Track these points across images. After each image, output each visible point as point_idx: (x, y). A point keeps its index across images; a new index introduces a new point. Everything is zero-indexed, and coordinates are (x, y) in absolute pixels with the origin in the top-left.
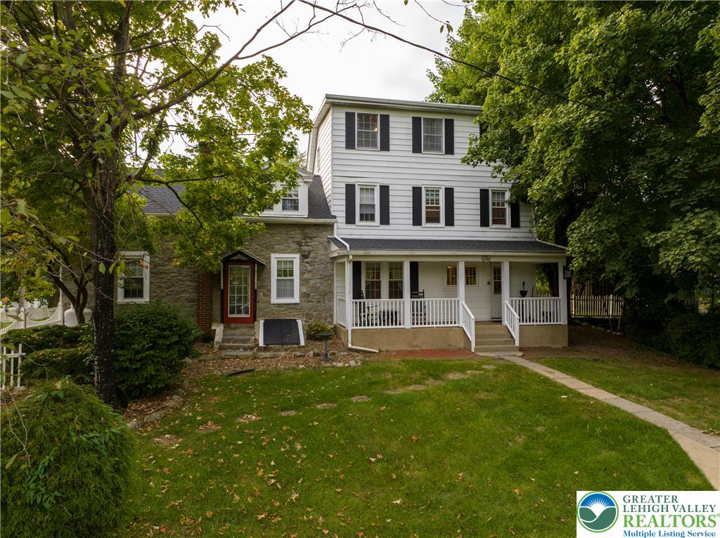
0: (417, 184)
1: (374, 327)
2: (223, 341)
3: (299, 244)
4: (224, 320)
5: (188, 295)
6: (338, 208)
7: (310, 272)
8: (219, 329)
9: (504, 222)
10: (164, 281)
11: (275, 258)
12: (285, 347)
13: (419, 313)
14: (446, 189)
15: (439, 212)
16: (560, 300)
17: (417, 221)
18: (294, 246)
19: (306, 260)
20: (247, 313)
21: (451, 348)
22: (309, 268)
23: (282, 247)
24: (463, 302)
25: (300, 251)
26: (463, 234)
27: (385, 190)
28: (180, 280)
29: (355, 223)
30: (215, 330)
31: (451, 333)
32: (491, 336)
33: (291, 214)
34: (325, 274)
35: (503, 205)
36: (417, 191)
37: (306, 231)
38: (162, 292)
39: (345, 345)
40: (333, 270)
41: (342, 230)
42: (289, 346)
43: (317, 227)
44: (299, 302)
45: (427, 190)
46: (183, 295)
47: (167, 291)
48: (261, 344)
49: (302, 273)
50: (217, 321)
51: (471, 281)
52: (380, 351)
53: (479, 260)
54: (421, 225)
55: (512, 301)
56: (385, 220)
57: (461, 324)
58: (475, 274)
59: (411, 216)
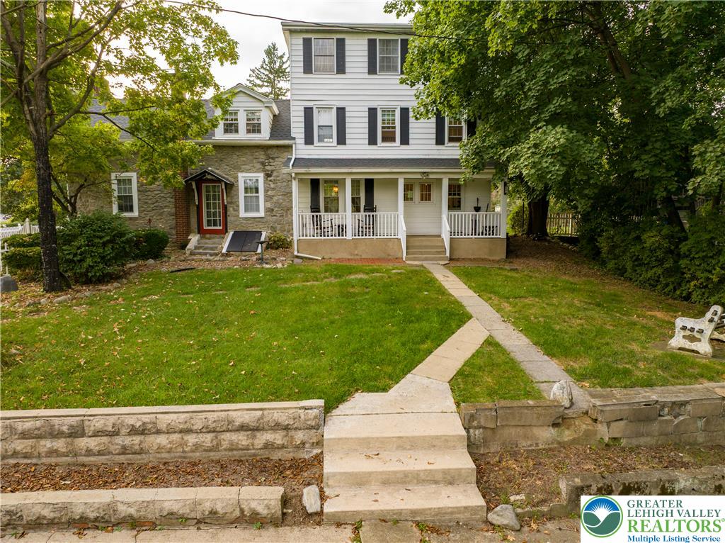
0: (373, 105)
1: (330, 237)
2: (196, 248)
3: (263, 164)
4: (200, 231)
5: (169, 210)
6: (297, 129)
7: (273, 189)
8: (194, 239)
9: (460, 140)
10: (150, 197)
11: (242, 177)
12: (244, 253)
13: (369, 227)
14: (402, 109)
15: (395, 131)
16: (500, 215)
17: (372, 141)
18: (259, 166)
19: (269, 179)
20: (220, 225)
21: (390, 257)
22: (272, 186)
23: (248, 167)
24: (401, 217)
25: (264, 171)
26: (414, 152)
27: (341, 112)
28: (164, 197)
29: (313, 144)
30: (191, 239)
31: (390, 244)
32: (426, 247)
33: (255, 138)
34: (286, 191)
35: (460, 123)
36: (372, 112)
37: (269, 152)
38: (149, 207)
39: (293, 253)
40: (292, 187)
41: (301, 150)
42: (247, 253)
43: (279, 149)
44: (263, 216)
45: (382, 111)
46: (165, 210)
47: (153, 206)
48: (224, 251)
49: (266, 191)
50: (194, 232)
51: (426, 197)
52: (323, 258)
53: (419, 176)
54: (377, 144)
55: (451, 215)
56: (342, 140)
57: (400, 237)
58: (430, 191)
59: (367, 136)
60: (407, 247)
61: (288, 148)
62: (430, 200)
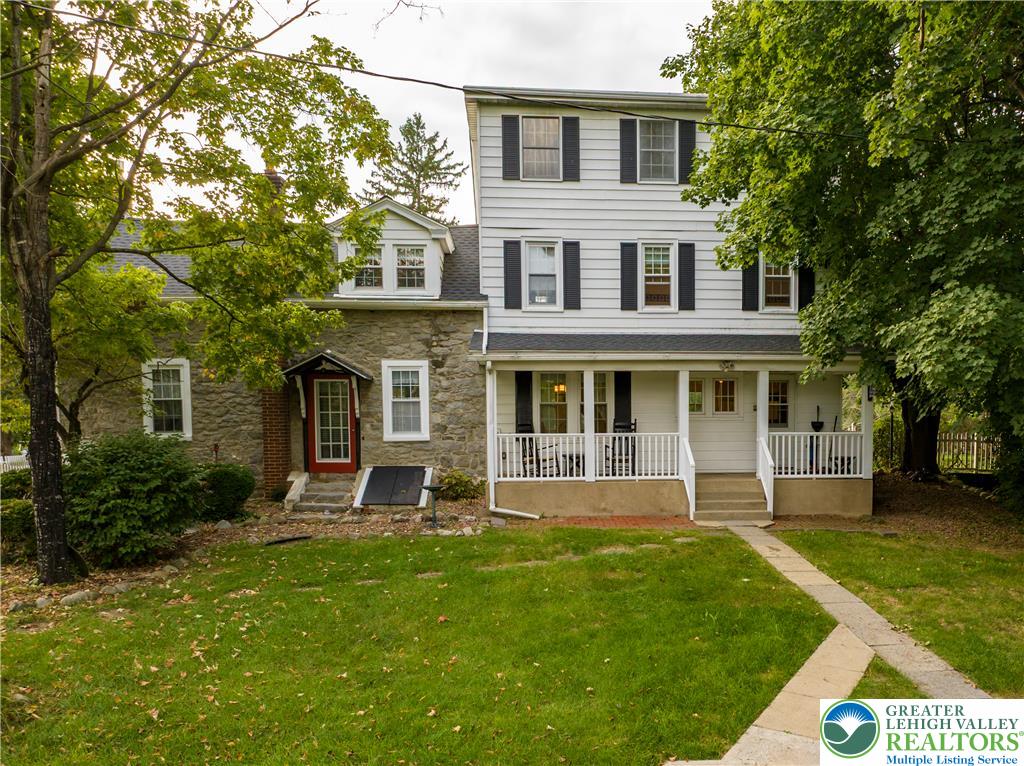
0: (630, 238)
1: (548, 478)
2: (303, 498)
3: (428, 344)
4: (310, 466)
5: (251, 427)
6: (492, 280)
7: (447, 389)
8: (298, 482)
9: (785, 302)
10: (215, 404)
11: (387, 366)
12: (394, 508)
13: (623, 458)
14: (681, 246)
15: (669, 285)
16: (861, 437)
17: (628, 302)
18: (420, 347)
19: (439, 370)
20: (346, 456)
21: (665, 514)
22: (445, 383)
23: (399, 349)
24: (685, 441)
25: (430, 355)
26: (710, 324)
27: (572, 250)
28: (239, 404)
29: (520, 308)
30: (292, 482)
31: (665, 490)
32: (729, 495)
33: (413, 296)
34: (472, 393)
35: (785, 271)
36: (628, 251)
37: (440, 321)
38: (211, 422)
39: (486, 507)
40: (484, 386)
41: (498, 319)
42: (400, 508)
43: (457, 315)
44: (428, 439)
45: (646, 249)
46: (243, 427)
47: (219, 420)
48: (357, 504)
49: (433, 392)
50: (299, 469)
51: (725, 404)
52: (542, 517)
53: (716, 368)
54: (636, 309)
55: (774, 438)
56: (573, 301)
57: (682, 476)
58: (732, 393)
59: (618, 294)
60: (696, 494)
61: (476, 314)
62: (732, 409)
